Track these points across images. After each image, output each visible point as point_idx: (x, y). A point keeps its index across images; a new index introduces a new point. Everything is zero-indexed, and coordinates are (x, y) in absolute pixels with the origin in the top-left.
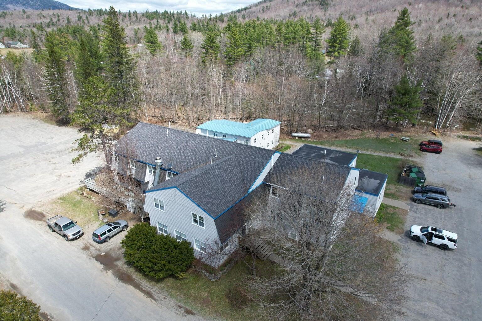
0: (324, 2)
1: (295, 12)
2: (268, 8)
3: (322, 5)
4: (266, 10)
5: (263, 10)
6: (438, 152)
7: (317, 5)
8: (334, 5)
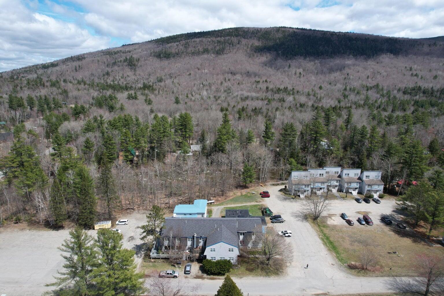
0: (131, 63)
1: (108, 71)
2: (81, 67)
3: (131, 66)
4: (79, 70)
5: (76, 69)
6: (268, 196)
7: (126, 66)
8: (141, 66)
